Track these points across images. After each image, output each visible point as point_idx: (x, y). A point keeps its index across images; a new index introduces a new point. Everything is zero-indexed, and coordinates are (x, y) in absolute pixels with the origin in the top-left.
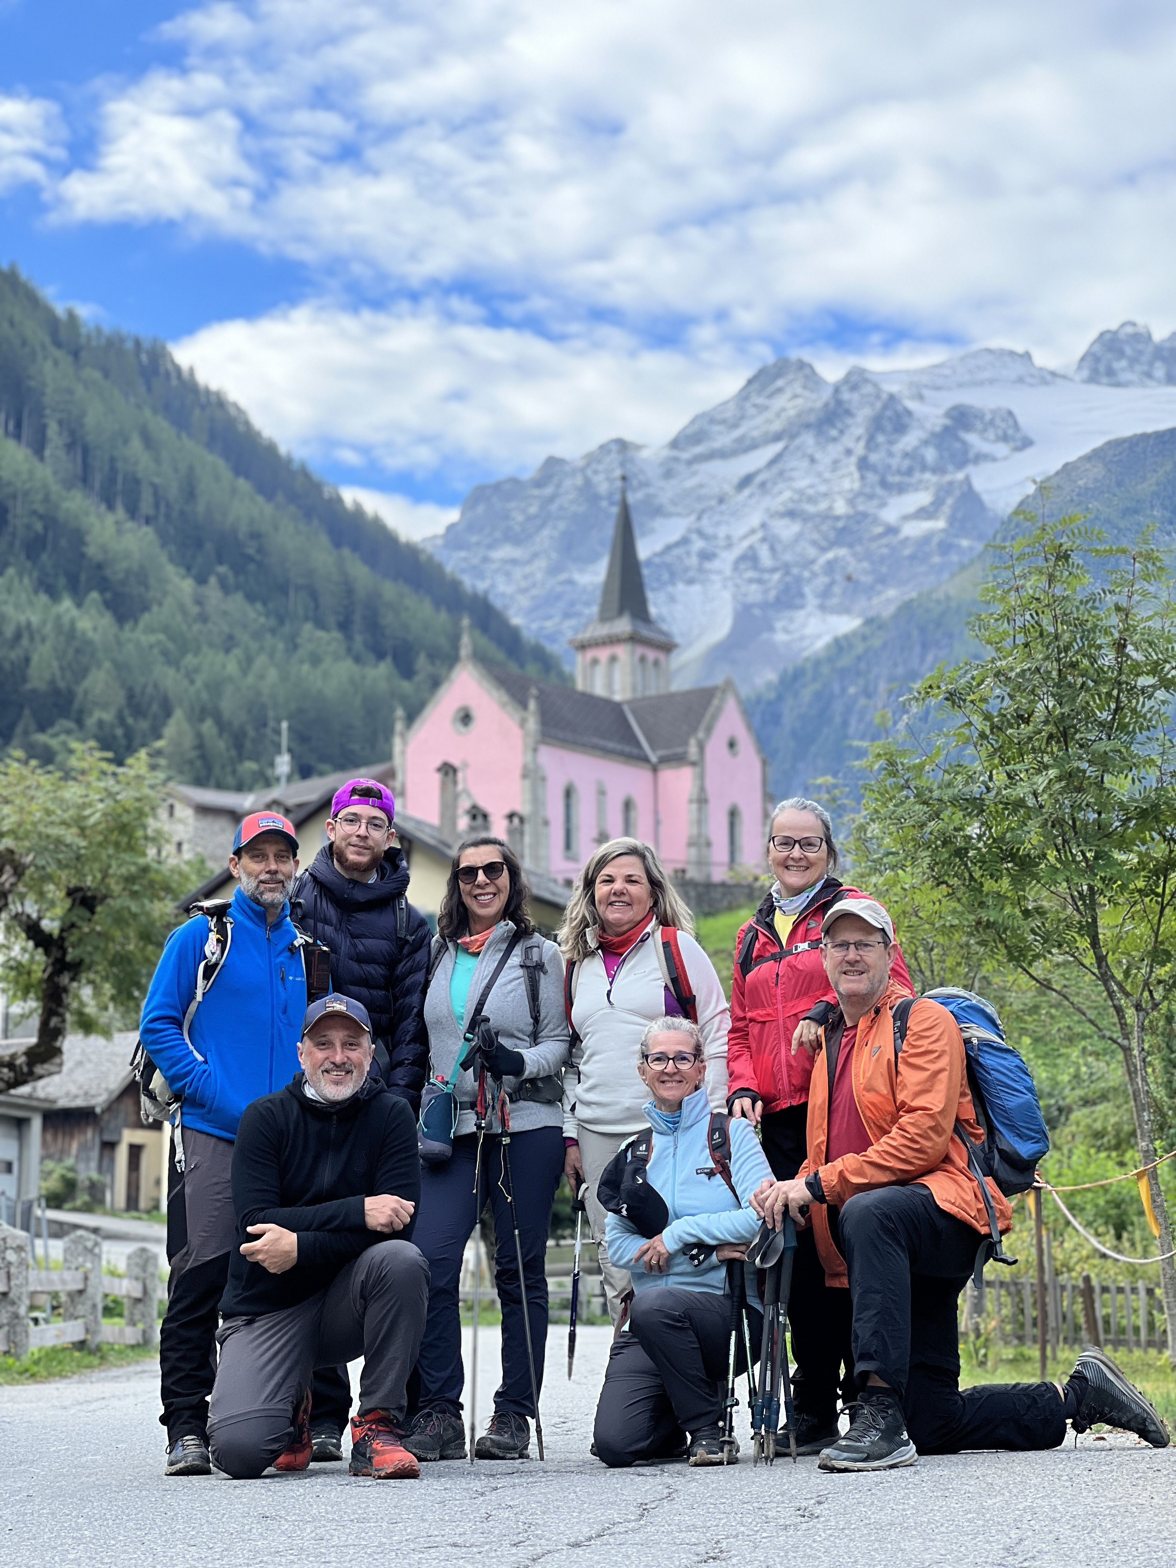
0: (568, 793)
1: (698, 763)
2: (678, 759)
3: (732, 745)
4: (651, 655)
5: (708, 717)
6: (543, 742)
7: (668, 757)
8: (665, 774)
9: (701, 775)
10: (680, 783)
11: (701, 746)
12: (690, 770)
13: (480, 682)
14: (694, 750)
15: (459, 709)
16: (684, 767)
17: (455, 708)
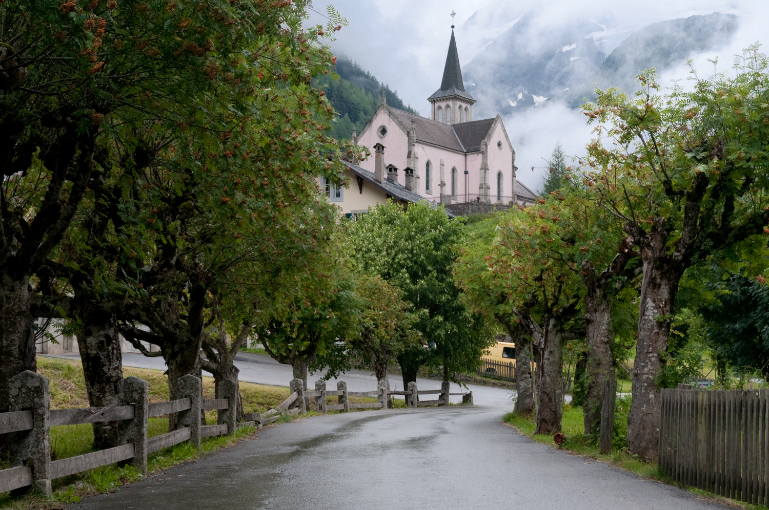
0: (428, 164)
1: (484, 153)
2: (477, 151)
3: (499, 145)
4: (464, 105)
5: (489, 132)
6: (417, 142)
7: (471, 150)
8: (470, 157)
9: (485, 158)
10: (475, 161)
11: (486, 145)
12: (480, 155)
13: (389, 115)
14: (483, 147)
15: (380, 127)
16: (478, 154)
17: (378, 127)
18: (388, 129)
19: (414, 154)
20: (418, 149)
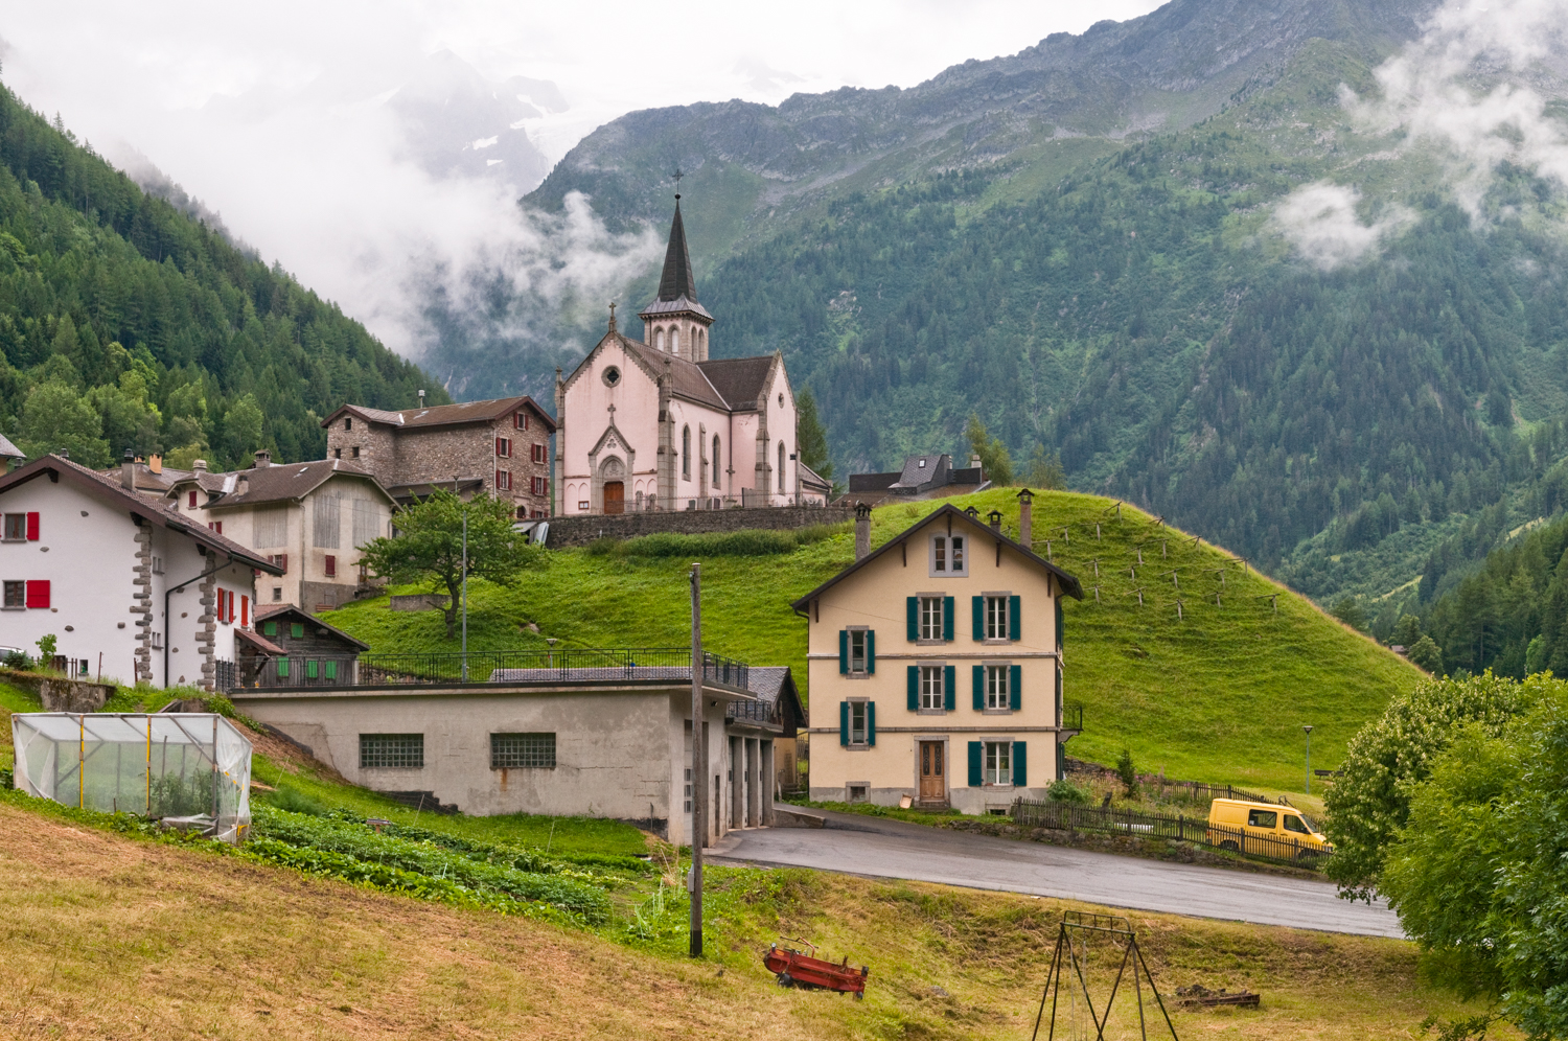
0: (685, 434)
1: (762, 414)
2: (750, 410)
3: (781, 399)
4: (698, 327)
5: (768, 379)
6: (674, 397)
7: (740, 407)
8: (739, 419)
9: (763, 421)
10: (748, 426)
11: (765, 400)
12: (756, 418)
13: (624, 350)
14: (760, 403)
15: (608, 368)
16: (752, 414)
17: (604, 367)
18: (622, 371)
19: (670, 416)
20: (676, 409)
